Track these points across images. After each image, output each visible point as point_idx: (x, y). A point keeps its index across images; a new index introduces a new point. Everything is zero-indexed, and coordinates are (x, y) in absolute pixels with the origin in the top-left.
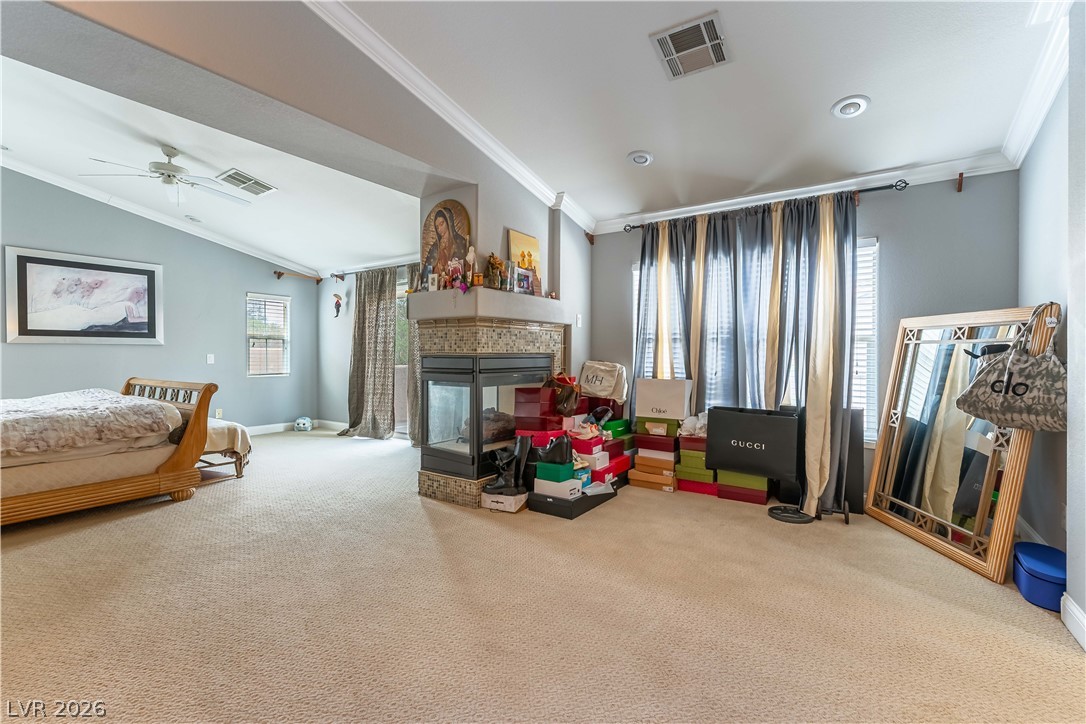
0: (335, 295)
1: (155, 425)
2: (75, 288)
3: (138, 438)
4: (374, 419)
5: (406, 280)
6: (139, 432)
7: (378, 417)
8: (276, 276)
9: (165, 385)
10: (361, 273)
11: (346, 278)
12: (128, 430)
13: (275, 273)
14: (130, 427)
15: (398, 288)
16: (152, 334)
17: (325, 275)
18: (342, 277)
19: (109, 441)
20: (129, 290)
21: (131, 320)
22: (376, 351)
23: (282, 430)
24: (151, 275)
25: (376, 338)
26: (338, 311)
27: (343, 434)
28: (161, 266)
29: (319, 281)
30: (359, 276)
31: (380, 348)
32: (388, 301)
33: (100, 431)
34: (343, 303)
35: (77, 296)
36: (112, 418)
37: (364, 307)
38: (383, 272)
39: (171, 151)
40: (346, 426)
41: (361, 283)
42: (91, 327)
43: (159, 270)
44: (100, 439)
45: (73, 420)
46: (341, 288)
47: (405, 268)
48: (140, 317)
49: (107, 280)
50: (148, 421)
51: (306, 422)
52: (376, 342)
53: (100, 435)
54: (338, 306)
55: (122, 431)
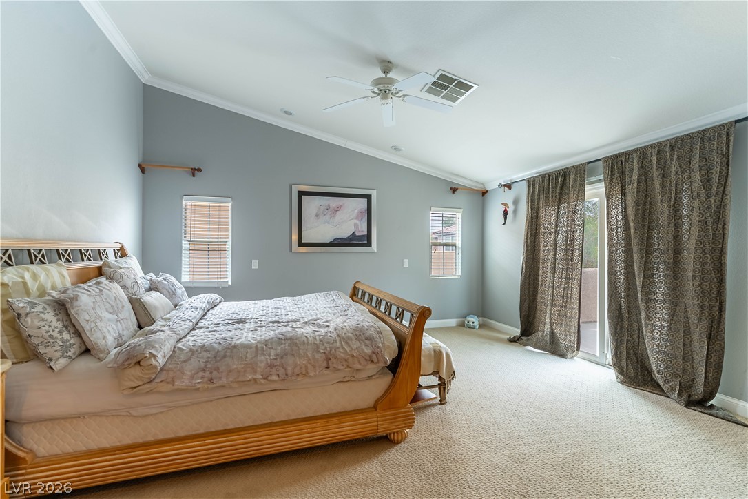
0: (503, 204)
1: (374, 356)
2: (327, 211)
3: (358, 370)
4: (552, 333)
5: (602, 177)
6: (360, 363)
7: (557, 331)
8: (451, 191)
9: (380, 296)
10: (534, 178)
11: (514, 187)
12: (350, 360)
13: (451, 189)
14: (353, 356)
15: (587, 188)
16: (369, 244)
17: (492, 186)
18: (509, 186)
19: (336, 370)
20: (356, 211)
21: (357, 234)
22: (555, 259)
23: (454, 325)
24: (369, 197)
25: (556, 245)
26: (505, 219)
27: (513, 340)
28: (375, 191)
29: (484, 193)
30: (531, 182)
31: (560, 255)
32: (573, 204)
33: (328, 359)
34: (510, 210)
35: (328, 217)
36: (338, 344)
37: (538, 213)
38: (565, 173)
39: (387, 66)
40: (517, 332)
41: (534, 188)
42: (335, 240)
43: (374, 194)
44: (327, 368)
45: (308, 344)
46: (508, 197)
47: (601, 162)
48: (362, 231)
49: (344, 204)
50: (368, 351)
51: (474, 320)
52: (555, 250)
53: (328, 364)
54: (505, 214)
55: (346, 360)
